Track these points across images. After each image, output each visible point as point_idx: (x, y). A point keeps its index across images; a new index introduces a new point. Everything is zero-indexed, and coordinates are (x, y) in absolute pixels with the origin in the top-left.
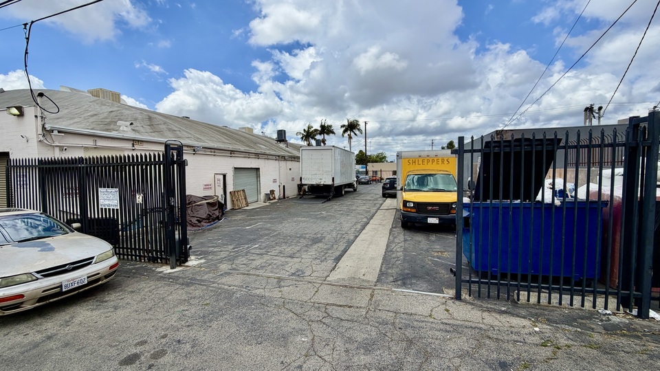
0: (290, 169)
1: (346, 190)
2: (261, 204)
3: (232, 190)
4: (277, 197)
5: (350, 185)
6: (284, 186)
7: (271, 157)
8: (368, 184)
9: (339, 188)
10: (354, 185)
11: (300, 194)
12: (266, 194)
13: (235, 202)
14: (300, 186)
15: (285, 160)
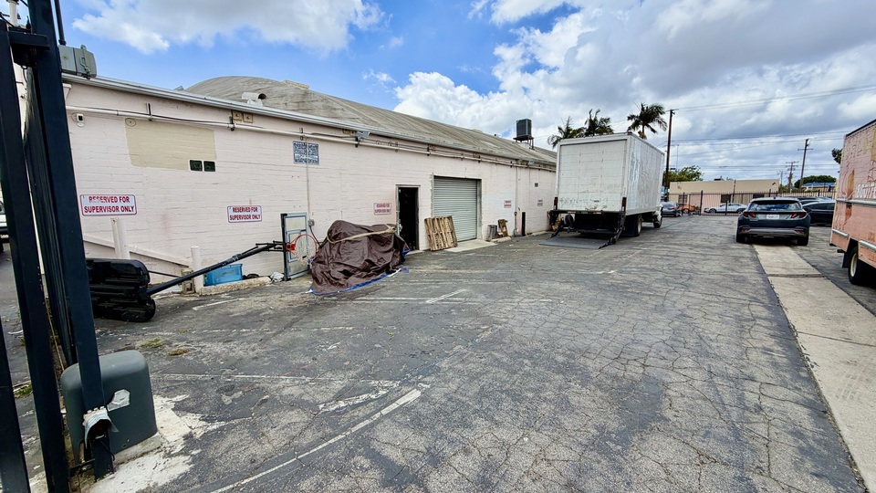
0: (536, 185)
1: (645, 224)
2: (481, 243)
3: (428, 216)
4: (510, 233)
5: (649, 216)
6: (524, 214)
7: (502, 161)
8: (675, 216)
9: (633, 220)
10: (656, 216)
11: (551, 230)
12: (491, 227)
13: (434, 238)
14: (554, 215)
15: (528, 167)
